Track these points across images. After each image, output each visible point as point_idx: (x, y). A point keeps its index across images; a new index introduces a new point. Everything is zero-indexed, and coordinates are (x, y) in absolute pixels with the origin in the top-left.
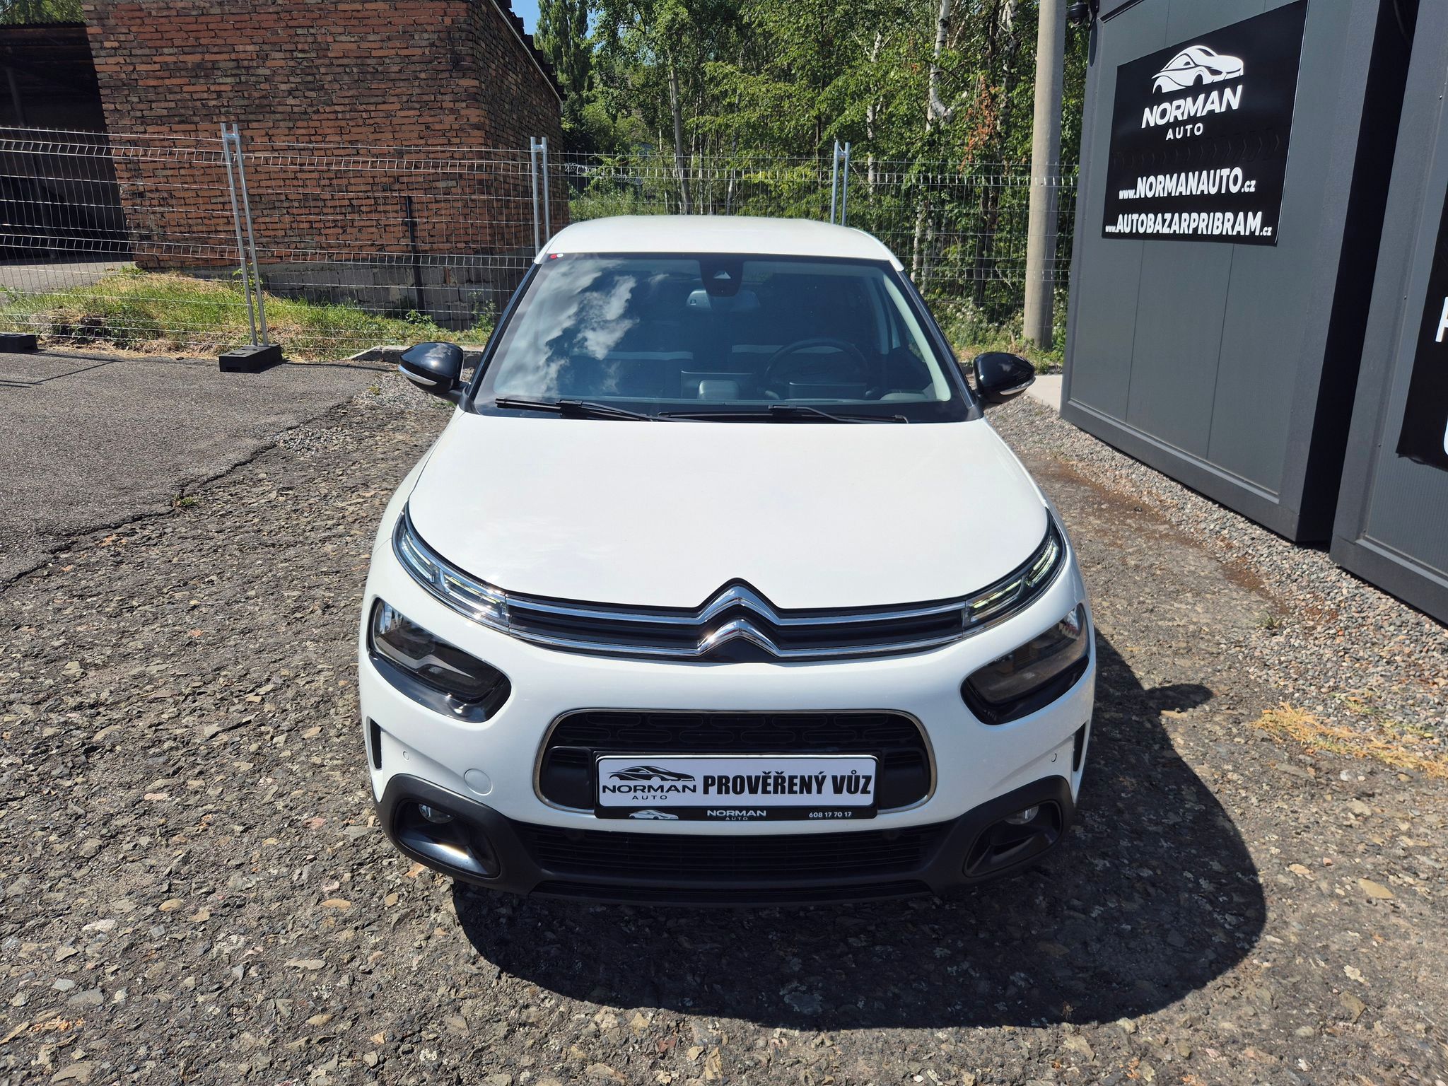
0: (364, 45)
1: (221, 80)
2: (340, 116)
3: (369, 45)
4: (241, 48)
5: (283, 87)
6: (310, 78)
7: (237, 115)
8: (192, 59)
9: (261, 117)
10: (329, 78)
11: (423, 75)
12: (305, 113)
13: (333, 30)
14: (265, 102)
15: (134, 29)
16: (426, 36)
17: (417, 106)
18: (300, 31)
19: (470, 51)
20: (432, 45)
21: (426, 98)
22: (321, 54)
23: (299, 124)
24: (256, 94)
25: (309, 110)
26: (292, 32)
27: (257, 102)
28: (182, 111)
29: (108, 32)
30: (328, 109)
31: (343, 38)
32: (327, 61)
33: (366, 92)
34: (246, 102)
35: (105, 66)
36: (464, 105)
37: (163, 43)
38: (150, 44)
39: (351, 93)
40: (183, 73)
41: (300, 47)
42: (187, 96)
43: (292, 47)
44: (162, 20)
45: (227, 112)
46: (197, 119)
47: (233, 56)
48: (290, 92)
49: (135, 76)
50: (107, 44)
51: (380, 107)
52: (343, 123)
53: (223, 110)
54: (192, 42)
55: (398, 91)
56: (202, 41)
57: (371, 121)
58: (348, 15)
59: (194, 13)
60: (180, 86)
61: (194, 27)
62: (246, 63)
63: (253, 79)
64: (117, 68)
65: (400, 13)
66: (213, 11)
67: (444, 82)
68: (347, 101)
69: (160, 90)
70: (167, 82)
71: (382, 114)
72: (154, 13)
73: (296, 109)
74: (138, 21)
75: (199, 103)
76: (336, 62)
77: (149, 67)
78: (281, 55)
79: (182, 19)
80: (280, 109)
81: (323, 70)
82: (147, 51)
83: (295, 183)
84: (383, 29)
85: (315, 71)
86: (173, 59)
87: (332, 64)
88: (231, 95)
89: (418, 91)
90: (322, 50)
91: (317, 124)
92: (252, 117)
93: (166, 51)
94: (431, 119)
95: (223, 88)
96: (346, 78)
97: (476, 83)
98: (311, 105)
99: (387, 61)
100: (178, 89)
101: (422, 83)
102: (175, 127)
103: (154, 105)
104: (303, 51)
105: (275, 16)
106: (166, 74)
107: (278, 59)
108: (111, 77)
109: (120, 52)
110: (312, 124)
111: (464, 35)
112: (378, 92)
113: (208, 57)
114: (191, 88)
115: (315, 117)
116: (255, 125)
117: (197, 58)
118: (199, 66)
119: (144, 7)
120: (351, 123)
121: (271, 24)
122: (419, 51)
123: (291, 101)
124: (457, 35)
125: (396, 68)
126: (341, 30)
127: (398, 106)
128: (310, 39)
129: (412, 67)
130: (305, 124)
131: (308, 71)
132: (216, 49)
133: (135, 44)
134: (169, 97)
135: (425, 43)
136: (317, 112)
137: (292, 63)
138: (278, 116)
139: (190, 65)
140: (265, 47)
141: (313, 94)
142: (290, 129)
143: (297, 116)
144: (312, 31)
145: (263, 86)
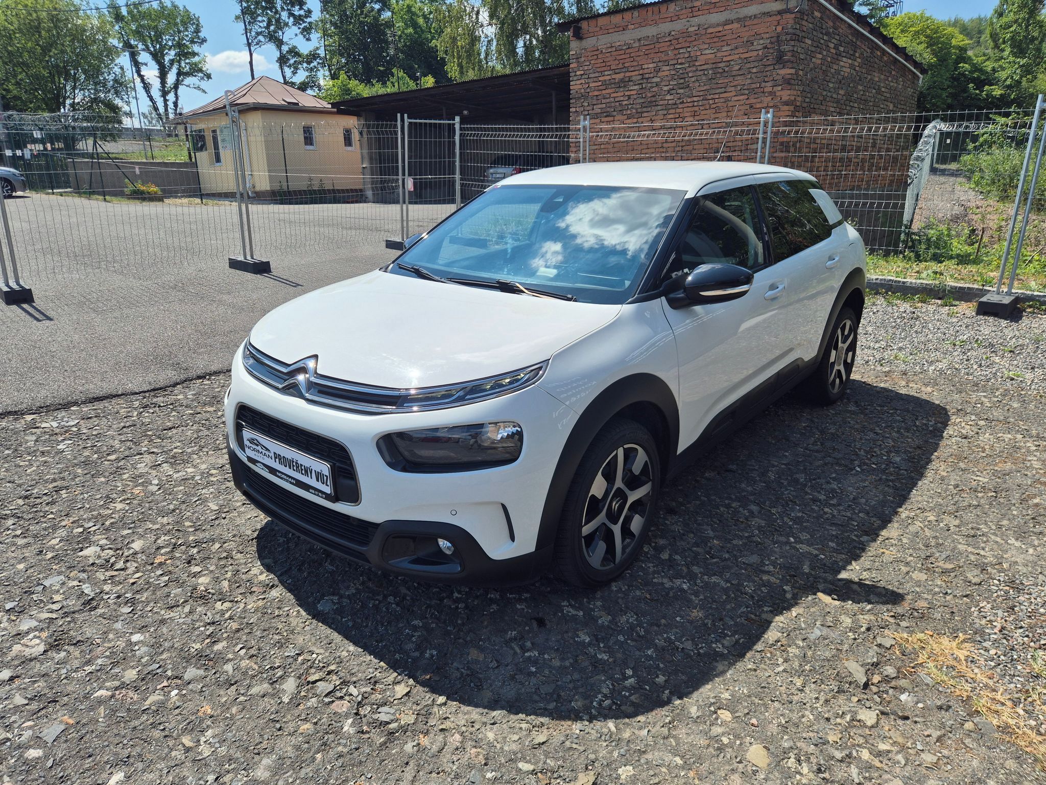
0: (719, 54)
1: (631, 88)
2: (696, 104)
3: (723, 54)
4: (646, 66)
5: (666, 88)
6: (682, 81)
7: (636, 109)
8: (618, 77)
9: (649, 109)
10: (693, 79)
11: (754, 70)
12: (675, 104)
13: (701, 47)
14: (653, 99)
15: (592, 62)
16: (761, 42)
17: (747, 92)
18: (681, 51)
19: (791, 49)
20: (765, 48)
21: (754, 86)
22: (691, 64)
23: (671, 111)
24: (649, 95)
25: (678, 102)
26: (676, 52)
27: (649, 100)
28: (608, 109)
29: (580, 65)
30: (689, 100)
31: (707, 52)
32: (694, 69)
33: (714, 86)
34: (643, 100)
35: (576, 86)
36: (780, 88)
37: (605, 69)
38: (599, 70)
39: (705, 88)
40: (613, 86)
41: (680, 61)
42: (612, 100)
43: (675, 62)
44: (607, 55)
45: (632, 108)
46: (615, 113)
47: (641, 72)
48: (668, 91)
49: (588, 90)
50: (578, 73)
51: (722, 96)
52: (696, 109)
53: (630, 107)
54: (621, 66)
55: (735, 83)
56: (626, 65)
57: (714, 106)
58: (713, 35)
59: (624, 48)
60: (610, 94)
61: (623, 57)
62: (647, 76)
63: (649, 85)
64: (580, 87)
65: (747, 29)
66: (634, 45)
67: (768, 73)
68: (701, 93)
69: (599, 97)
70: (604, 92)
71: (722, 100)
72: (604, 51)
73: (670, 102)
74: (595, 57)
75: (617, 104)
76: (700, 68)
77: (596, 84)
78: (668, 68)
79: (617, 53)
80: (661, 103)
81: (690, 75)
82: (597, 75)
83: (661, 150)
84: (734, 41)
85: (686, 75)
86: (609, 77)
87: (697, 70)
88: (635, 97)
89: (749, 81)
90: (692, 60)
91: (681, 110)
92: (645, 109)
93: (606, 73)
94: (754, 101)
95: (632, 93)
96: (704, 78)
97: (793, 71)
98: (679, 99)
99: (732, 63)
100: (608, 96)
101: (753, 76)
102: (603, 119)
103: (595, 107)
104: (681, 64)
105: (669, 43)
106: (604, 87)
107: (666, 71)
108: (577, 92)
109: (583, 77)
110: (678, 111)
111: (788, 37)
112: (722, 85)
113: (628, 74)
114: (615, 95)
115: (680, 106)
116: (645, 115)
117: (621, 76)
118: (622, 80)
119: (599, 48)
120: (702, 108)
121: (666, 49)
122: (755, 53)
123: (668, 97)
124: (784, 38)
125: (737, 68)
126: (707, 46)
127: (734, 93)
128: (686, 55)
129: (748, 65)
130: (673, 111)
131: (682, 76)
132: (632, 69)
133: (591, 71)
134: (604, 101)
135: (760, 47)
136: (683, 102)
137: (673, 72)
138: (659, 108)
139: (617, 81)
140: (660, 64)
141: (682, 91)
142: (664, 115)
143: (670, 107)
144: (689, 50)
145: (654, 89)
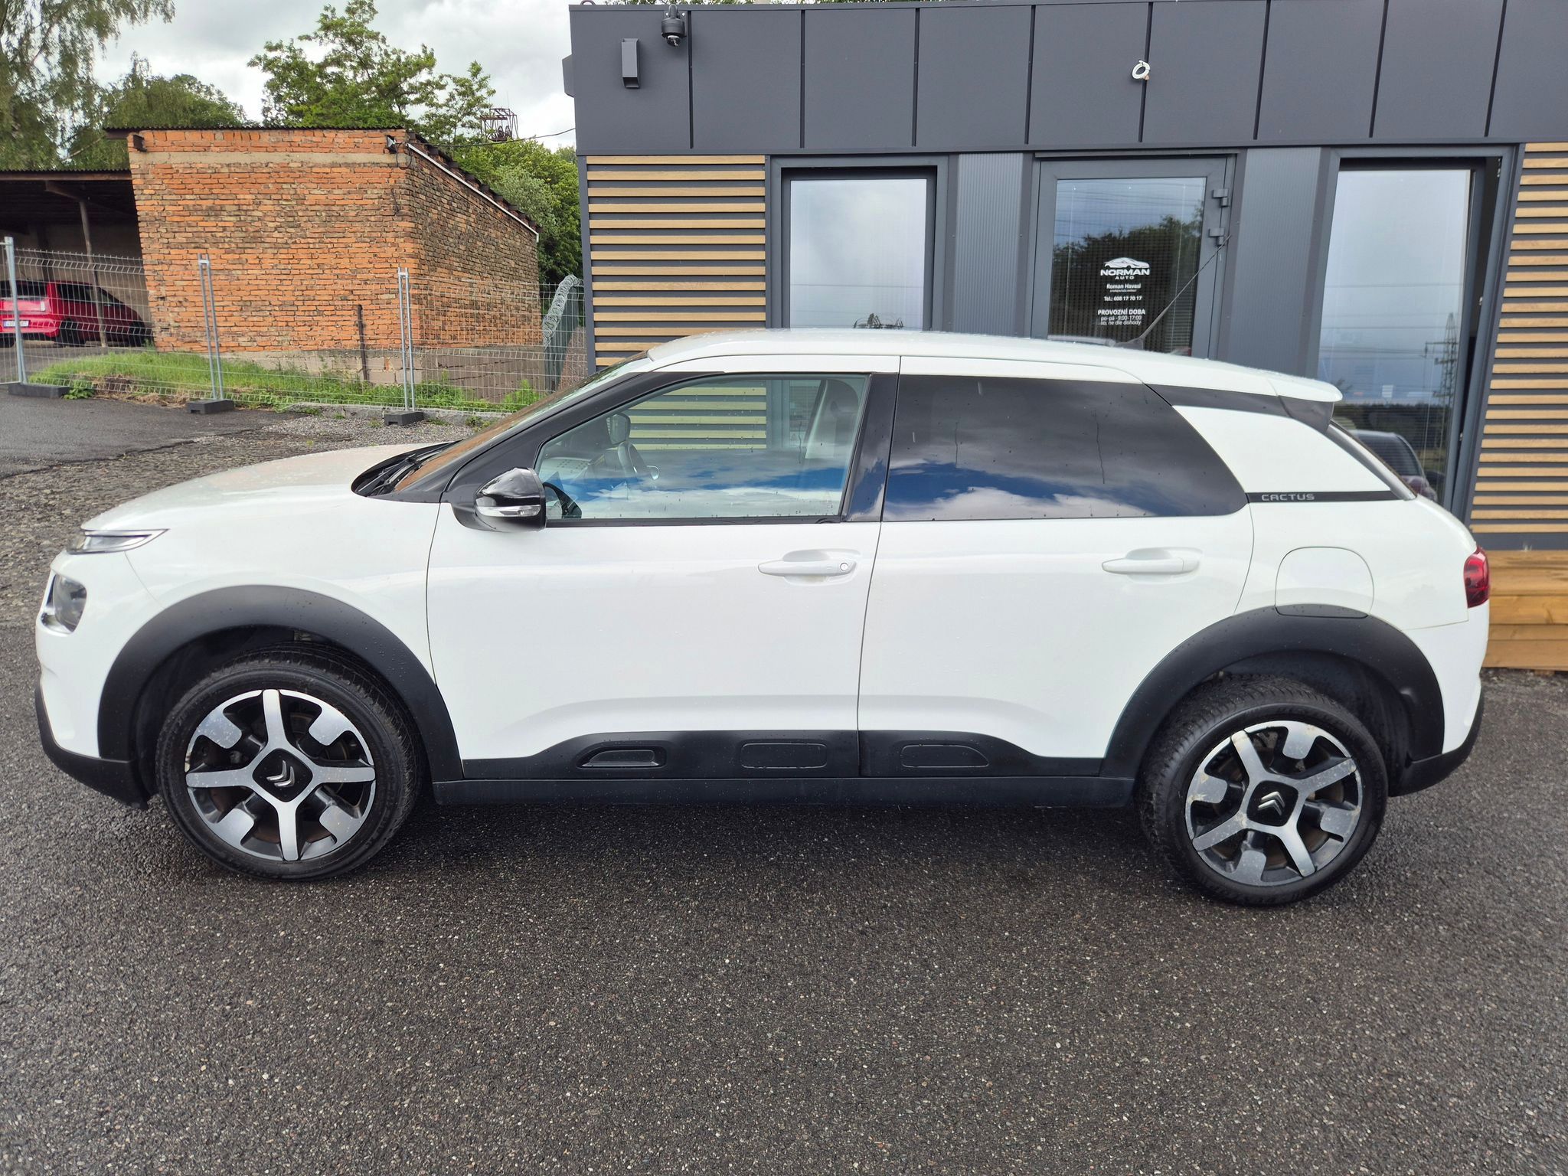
0: (331, 197)
1: (226, 219)
2: (311, 246)
3: (335, 197)
4: (241, 196)
5: (272, 225)
6: (291, 219)
7: (237, 244)
8: (206, 204)
9: (254, 245)
10: (305, 219)
11: (373, 219)
12: (286, 243)
13: (309, 186)
14: (258, 235)
15: (165, 181)
16: (375, 191)
17: (368, 240)
18: (285, 186)
19: (408, 203)
20: (380, 198)
21: (374, 235)
22: (300, 202)
23: (281, 251)
24: (251, 229)
25: (290, 241)
26: (279, 186)
27: (252, 235)
28: (197, 240)
29: (148, 183)
30: (303, 241)
31: (316, 192)
32: (304, 207)
33: (332, 230)
34: (244, 235)
35: (144, 206)
36: (402, 240)
37: (186, 191)
38: (176, 191)
39: (320, 230)
40: (199, 213)
41: (284, 197)
42: (201, 229)
43: (279, 197)
44: (186, 176)
45: (230, 241)
46: (207, 245)
47: (236, 202)
48: (276, 228)
49: (164, 214)
50: (146, 192)
51: (340, 240)
52: (313, 251)
53: (227, 240)
54: (206, 191)
55: (354, 229)
56: (214, 191)
57: (334, 250)
58: (320, 175)
59: (210, 171)
60: (197, 222)
61: (209, 181)
62: (245, 207)
63: (250, 218)
64: (152, 208)
65: (357, 175)
66: (222, 171)
67: (388, 223)
68: (317, 235)
69: (182, 224)
70: (187, 219)
71: (342, 245)
72: (181, 171)
73: (279, 241)
74: (169, 176)
75: (209, 235)
76: (310, 208)
77: (175, 208)
78: (271, 202)
79: (200, 176)
80: (268, 240)
81: (300, 214)
82: (174, 197)
83: (277, 293)
84: (345, 186)
85: (295, 214)
86: (193, 202)
87: (307, 209)
88: (233, 229)
89: (368, 229)
90: (301, 200)
91: (295, 251)
92: (247, 245)
93: (188, 197)
94: (378, 250)
95: (227, 224)
96: (317, 219)
97: (413, 225)
98: (291, 238)
99: (347, 208)
100: (195, 224)
101: (372, 224)
102: (191, 251)
103: (177, 235)
104: (286, 200)
105: (268, 175)
106: (187, 213)
107: (268, 205)
108: (147, 214)
109: (154, 197)
110: (290, 251)
111: (403, 191)
112: (339, 230)
113: (217, 202)
114: (204, 224)
115: (293, 246)
116: (249, 251)
117: (209, 203)
118: (211, 208)
119: (174, 166)
120: (319, 251)
121: (264, 180)
122: (371, 202)
123: (276, 234)
124: (398, 192)
125: (353, 213)
126: (315, 186)
127: (354, 240)
128: (292, 192)
129: (365, 213)
130: (285, 251)
131: (289, 214)
132: (223, 197)
133: (166, 192)
134: (188, 229)
135: (376, 196)
136: (295, 243)
137: (278, 208)
138: (266, 245)
139: (204, 208)
140: (259, 196)
141: (292, 230)
142: (274, 254)
143: (280, 246)
144: (293, 186)
145: (256, 224)
